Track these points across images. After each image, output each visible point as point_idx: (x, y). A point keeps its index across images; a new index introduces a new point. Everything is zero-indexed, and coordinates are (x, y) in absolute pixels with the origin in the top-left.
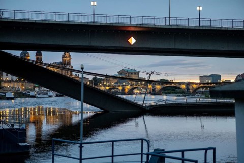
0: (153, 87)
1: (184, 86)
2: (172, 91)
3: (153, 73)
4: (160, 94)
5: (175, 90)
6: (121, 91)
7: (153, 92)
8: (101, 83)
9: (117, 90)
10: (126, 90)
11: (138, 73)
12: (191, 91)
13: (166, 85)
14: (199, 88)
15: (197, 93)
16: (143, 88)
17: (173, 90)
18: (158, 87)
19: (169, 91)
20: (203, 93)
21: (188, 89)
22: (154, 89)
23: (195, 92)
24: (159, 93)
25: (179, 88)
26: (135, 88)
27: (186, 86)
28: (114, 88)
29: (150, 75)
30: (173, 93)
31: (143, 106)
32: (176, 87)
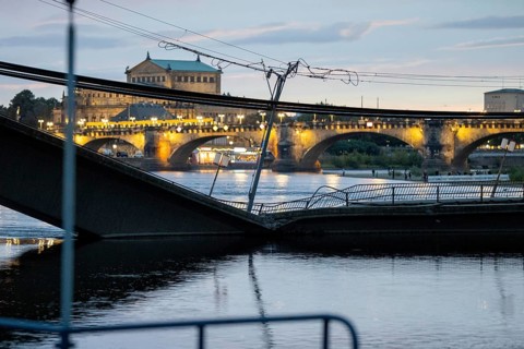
0: (284, 135)
1: (415, 135)
2: (365, 157)
3: (292, 68)
4: (313, 170)
5: (376, 153)
6: (140, 153)
7: (285, 161)
8: (49, 117)
9: (122, 149)
10: (164, 152)
11: (216, 77)
12: (449, 155)
13: (339, 131)
14: (482, 141)
15: (473, 164)
16: (239, 141)
17: (369, 151)
18: (305, 138)
19: (353, 157)
20: (496, 164)
21: (434, 145)
22: (286, 148)
23: (466, 158)
24: (308, 165)
25: (397, 143)
26: (201, 142)
27: (426, 131)
28: (108, 142)
29: (281, 80)
30: (368, 164)
31: (248, 214)
32: (381, 139)
